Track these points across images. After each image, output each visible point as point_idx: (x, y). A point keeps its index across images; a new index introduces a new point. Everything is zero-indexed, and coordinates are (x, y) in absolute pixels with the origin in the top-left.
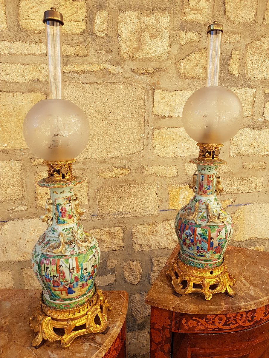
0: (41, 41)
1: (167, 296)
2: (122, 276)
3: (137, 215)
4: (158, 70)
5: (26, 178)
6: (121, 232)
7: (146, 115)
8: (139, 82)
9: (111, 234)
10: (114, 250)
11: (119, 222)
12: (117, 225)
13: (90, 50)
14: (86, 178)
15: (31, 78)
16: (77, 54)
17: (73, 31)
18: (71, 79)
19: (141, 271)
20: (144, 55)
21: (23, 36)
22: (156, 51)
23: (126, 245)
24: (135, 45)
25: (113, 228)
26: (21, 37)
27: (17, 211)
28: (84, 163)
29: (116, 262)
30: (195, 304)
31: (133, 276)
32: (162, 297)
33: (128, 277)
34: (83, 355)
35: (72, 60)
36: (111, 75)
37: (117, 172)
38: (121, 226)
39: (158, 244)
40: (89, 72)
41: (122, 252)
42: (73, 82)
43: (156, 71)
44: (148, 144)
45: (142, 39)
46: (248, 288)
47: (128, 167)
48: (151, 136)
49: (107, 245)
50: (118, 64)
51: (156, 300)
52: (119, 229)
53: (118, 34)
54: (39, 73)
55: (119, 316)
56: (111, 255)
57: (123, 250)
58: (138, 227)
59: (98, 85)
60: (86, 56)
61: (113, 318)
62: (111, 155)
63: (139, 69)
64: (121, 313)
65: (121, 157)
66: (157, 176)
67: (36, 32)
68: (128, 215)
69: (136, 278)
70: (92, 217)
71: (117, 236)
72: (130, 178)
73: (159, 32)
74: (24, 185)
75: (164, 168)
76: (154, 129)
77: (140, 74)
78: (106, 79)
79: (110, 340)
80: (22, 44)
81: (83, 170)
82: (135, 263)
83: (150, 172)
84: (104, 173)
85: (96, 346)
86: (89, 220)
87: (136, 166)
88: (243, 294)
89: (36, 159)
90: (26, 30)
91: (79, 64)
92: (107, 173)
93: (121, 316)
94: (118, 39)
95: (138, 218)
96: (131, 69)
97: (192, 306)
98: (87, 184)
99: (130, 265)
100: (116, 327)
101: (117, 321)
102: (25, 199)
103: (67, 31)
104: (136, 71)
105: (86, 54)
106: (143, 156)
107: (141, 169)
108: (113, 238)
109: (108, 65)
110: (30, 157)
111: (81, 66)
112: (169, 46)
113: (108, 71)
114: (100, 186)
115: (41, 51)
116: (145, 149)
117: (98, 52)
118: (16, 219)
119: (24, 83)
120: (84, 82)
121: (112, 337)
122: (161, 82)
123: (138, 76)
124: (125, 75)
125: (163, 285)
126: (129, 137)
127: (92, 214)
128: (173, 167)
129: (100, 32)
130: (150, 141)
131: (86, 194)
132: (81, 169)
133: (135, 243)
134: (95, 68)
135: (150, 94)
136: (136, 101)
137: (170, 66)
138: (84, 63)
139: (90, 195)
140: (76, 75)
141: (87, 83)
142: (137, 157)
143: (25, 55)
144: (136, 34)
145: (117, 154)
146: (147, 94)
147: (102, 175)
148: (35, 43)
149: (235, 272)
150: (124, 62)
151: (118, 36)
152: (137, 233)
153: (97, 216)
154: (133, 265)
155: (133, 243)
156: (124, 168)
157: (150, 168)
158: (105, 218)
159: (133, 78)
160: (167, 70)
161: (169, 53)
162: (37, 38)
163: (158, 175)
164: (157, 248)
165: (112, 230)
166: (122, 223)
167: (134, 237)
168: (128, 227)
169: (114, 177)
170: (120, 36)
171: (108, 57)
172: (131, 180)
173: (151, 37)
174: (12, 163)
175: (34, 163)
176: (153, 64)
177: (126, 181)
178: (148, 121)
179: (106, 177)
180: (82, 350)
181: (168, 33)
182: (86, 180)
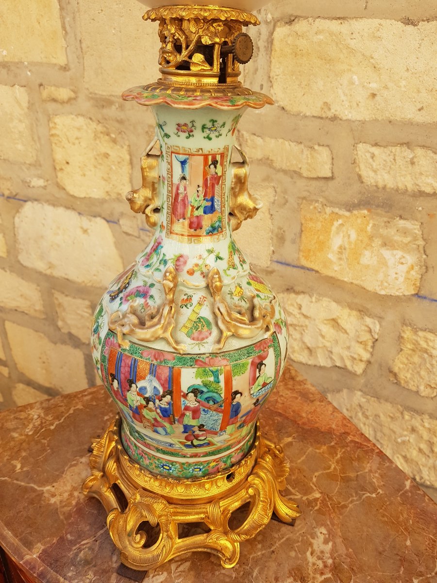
5: (37, 125)
14: (127, 143)
27: (33, 187)
44: (256, 70)
48: (266, 44)
66: (274, 169)
70: (141, 232)
74: (36, 138)
75: (295, 148)
76: (275, 22)
81: (120, 122)
83: (259, 155)
86: (136, 237)
98: (128, 157)
102: (40, 165)
110: (38, 82)
118: (36, 200)
128: (321, 148)
130: (262, 60)
132: (118, 120)
157: (259, 141)
163: (277, 165)
174: (17, 91)
175: (45, 94)
182: (126, 147)
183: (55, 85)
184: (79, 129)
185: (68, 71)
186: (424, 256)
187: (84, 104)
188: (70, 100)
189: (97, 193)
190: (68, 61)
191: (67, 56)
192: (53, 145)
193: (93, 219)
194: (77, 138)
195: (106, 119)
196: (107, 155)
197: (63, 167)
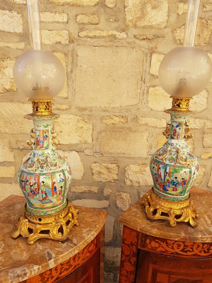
0: (63, 12)
1: (137, 219)
2: (115, 203)
3: (130, 156)
4: (156, 37)
6: (116, 168)
7: (144, 74)
8: (140, 47)
9: (108, 168)
10: (110, 182)
11: (115, 160)
12: (114, 162)
13: (101, 19)
14: (92, 122)
15: (55, 41)
16: (91, 22)
17: (89, 4)
18: (85, 43)
19: (130, 202)
20: (146, 23)
21: (50, 8)
22: (156, 20)
23: (119, 179)
24: (138, 15)
25: (110, 164)
26: (49, 8)
28: (91, 111)
29: (111, 191)
30: (158, 229)
31: (123, 204)
32: (132, 219)
33: (119, 204)
34: (60, 250)
35: (86, 27)
36: (117, 40)
37: (116, 120)
38: (117, 164)
39: (145, 182)
40: (99, 37)
41: (115, 184)
42: (86, 45)
43: (154, 37)
44: (143, 99)
45: (145, 9)
46: (209, 225)
47: (125, 117)
48: (146, 92)
49: (105, 176)
50: (123, 31)
51: (127, 221)
52: (114, 165)
53: (125, 6)
54: (61, 37)
55: (95, 227)
56: (107, 185)
57: (117, 183)
58: (130, 166)
59: (106, 48)
60: (97, 24)
61: (90, 228)
62: (112, 106)
63: (140, 36)
64: (97, 225)
65: (120, 108)
67: (60, 4)
68: (122, 155)
69: (126, 206)
70: (94, 153)
71: (113, 171)
72: (126, 125)
73: (160, 4)
75: (155, 120)
76: (150, 87)
77: (141, 40)
78: (112, 43)
79: (83, 243)
80: (49, 14)
81: (90, 116)
82: (126, 194)
83: (144, 123)
84: (106, 119)
85: (72, 245)
86: (92, 156)
87: (132, 116)
88: (203, 228)
89: (55, 104)
90: (53, 3)
91: (92, 30)
92: (108, 120)
93: (97, 228)
94: (125, 10)
95: (131, 159)
96: (134, 35)
97: (155, 230)
98: (92, 127)
99: (121, 195)
100: (90, 235)
101: (92, 231)
103: (84, 3)
104: (137, 37)
105: (97, 22)
106: (138, 109)
107: (136, 119)
108: (110, 172)
109: (115, 32)
111: (93, 32)
112: (168, 16)
113: (114, 37)
114: (102, 129)
115: (63, 20)
116: (140, 102)
117: (108, 20)
119: (50, 44)
120: (95, 45)
121: (85, 241)
122: (158, 47)
123: (139, 41)
124: (128, 40)
125: (136, 210)
126: (128, 92)
127: (95, 151)
128: (163, 119)
129: (110, 4)
130: (145, 96)
131: (91, 135)
132: (88, 115)
133: (127, 178)
134: (104, 34)
135: (148, 56)
136: (136, 62)
137: (167, 33)
138: (96, 29)
139: (94, 136)
140: (89, 39)
141: (97, 46)
142: (133, 109)
143: (52, 22)
144: (140, 5)
145: (118, 105)
146: (146, 57)
147: (104, 121)
148: (59, 13)
149: (201, 211)
150: (128, 29)
151: (125, 8)
152: (129, 171)
153: (98, 153)
154: (124, 195)
155: (126, 178)
156: (123, 117)
157: (144, 119)
158: (105, 155)
159: (134, 43)
160: (164, 37)
161: (167, 22)
162: (60, 9)
163: (150, 125)
164: (144, 185)
165: (109, 165)
166: (117, 161)
167: (126, 174)
168: (122, 165)
169: (113, 124)
170: (126, 7)
171: (116, 25)
172: (127, 127)
173: (152, 8)
176: (153, 32)
177: (123, 128)
178: (145, 79)
179: (107, 123)
180: (61, 246)
181: (167, 5)
182: (91, 124)
183: (60, 104)
184: (70, 119)
185: (67, 99)
186: (193, 145)
187: (73, 110)
188: (66, 109)
189: (74, 142)
190: (68, 96)
191: (68, 94)
192: (55, 125)
193: (71, 152)
194: (68, 122)
195: (83, 115)
196: (82, 128)
197: (59, 134)
